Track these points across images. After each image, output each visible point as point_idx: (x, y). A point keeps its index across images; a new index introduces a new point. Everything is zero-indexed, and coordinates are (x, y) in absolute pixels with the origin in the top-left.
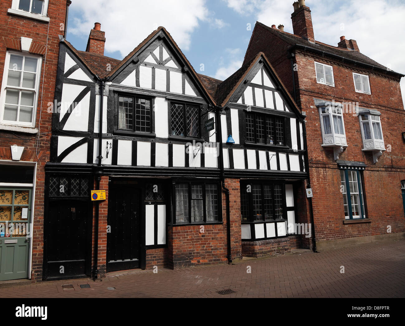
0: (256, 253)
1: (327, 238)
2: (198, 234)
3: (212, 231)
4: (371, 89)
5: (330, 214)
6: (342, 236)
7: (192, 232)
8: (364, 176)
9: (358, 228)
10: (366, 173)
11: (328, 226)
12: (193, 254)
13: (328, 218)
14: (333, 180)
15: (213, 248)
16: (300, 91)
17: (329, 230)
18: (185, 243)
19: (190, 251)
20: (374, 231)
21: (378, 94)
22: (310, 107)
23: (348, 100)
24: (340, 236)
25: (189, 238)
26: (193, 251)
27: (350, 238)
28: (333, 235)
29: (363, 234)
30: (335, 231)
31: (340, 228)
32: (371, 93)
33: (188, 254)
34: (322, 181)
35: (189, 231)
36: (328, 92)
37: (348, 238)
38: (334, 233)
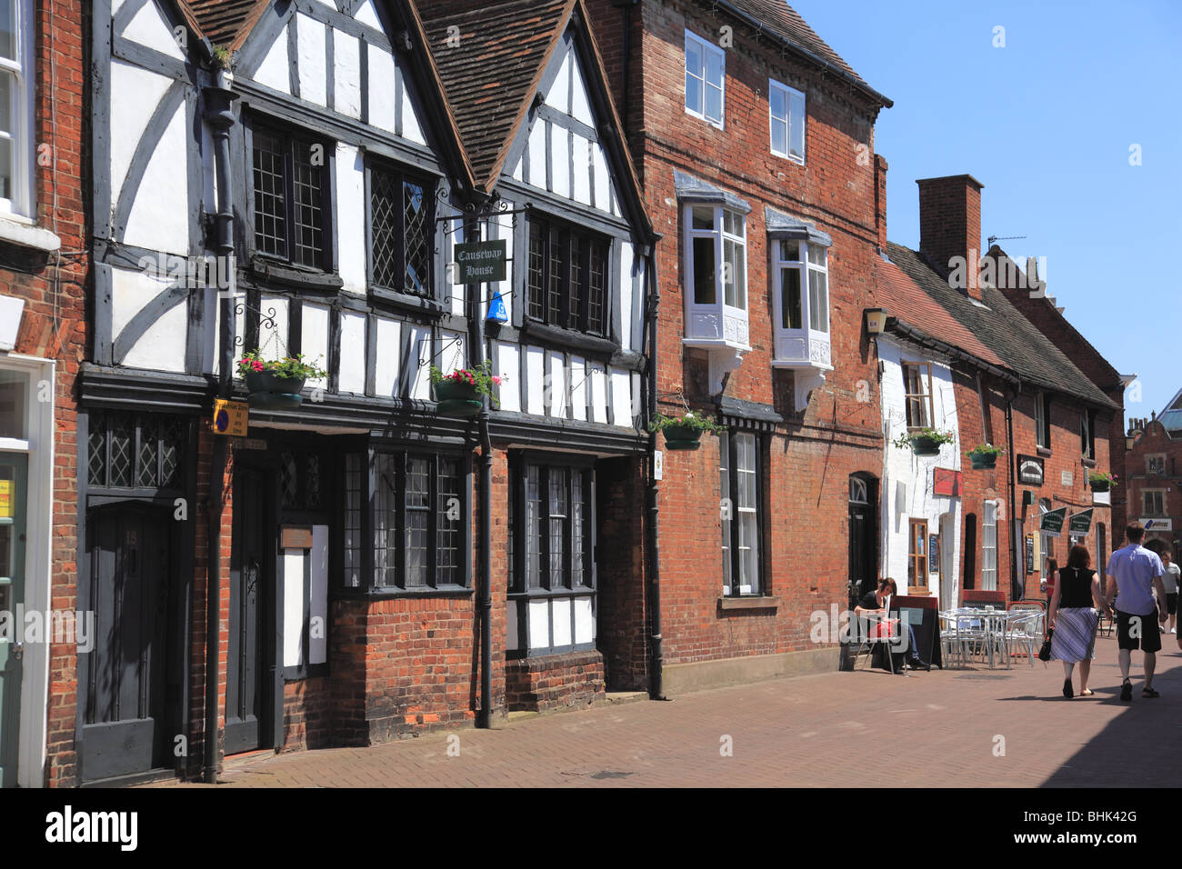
0: (535, 698)
1: (683, 654)
2: (420, 629)
3: (448, 617)
4: (806, 145)
5: (692, 576)
6: (713, 652)
7: (406, 618)
8: (771, 453)
9: (750, 626)
10: (777, 444)
11: (686, 615)
12: (407, 696)
13: (686, 588)
14: (703, 464)
15: (448, 675)
16: (647, 141)
17: (687, 628)
18: (394, 655)
19: (403, 683)
20: (782, 640)
21: (820, 165)
22: (664, 202)
23: (752, 183)
24: (711, 649)
25: (400, 641)
26: (408, 683)
27: (732, 659)
28: (695, 647)
29: (759, 647)
30: (699, 634)
31: (711, 623)
32: (806, 161)
33: (398, 693)
34: (679, 465)
35: (401, 614)
36: (709, 149)
37: (726, 656)
38: (698, 640)
